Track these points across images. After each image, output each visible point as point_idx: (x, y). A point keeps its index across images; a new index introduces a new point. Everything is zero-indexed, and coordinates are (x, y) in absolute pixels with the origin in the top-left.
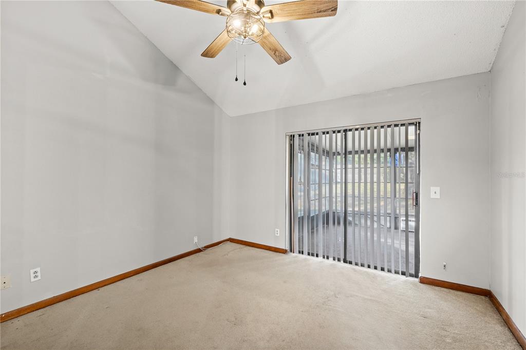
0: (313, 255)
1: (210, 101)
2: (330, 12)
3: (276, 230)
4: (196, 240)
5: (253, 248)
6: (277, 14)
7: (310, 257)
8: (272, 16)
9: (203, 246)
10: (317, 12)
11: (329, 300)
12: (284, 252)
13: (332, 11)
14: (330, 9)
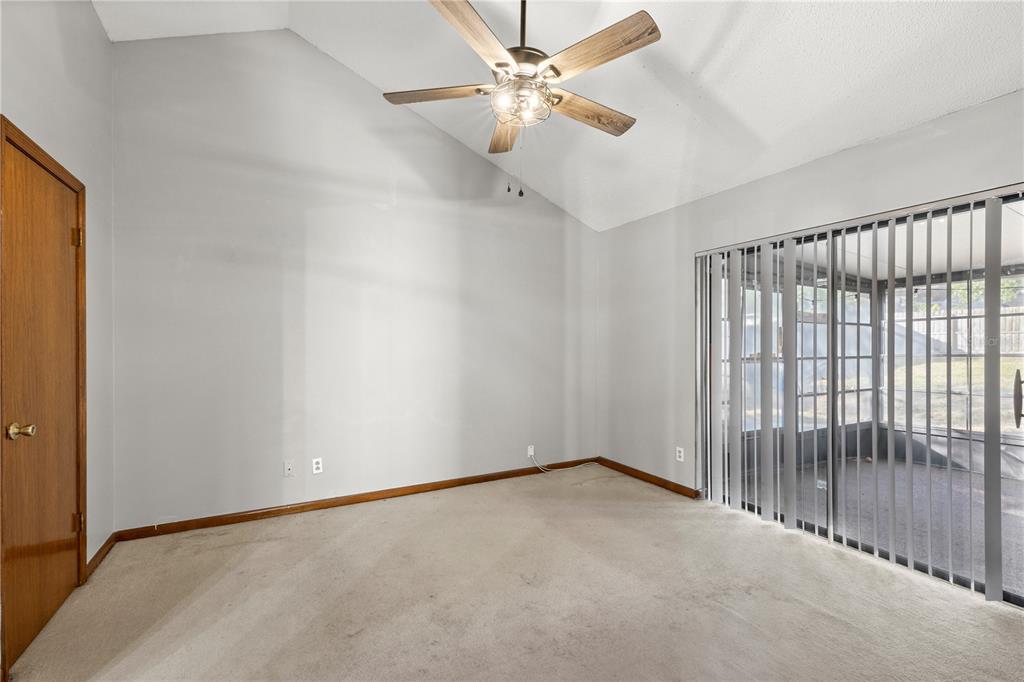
0: (751, 509)
1: (557, 211)
2: (647, 37)
3: (678, 449)
4: (531, 451)
5: (636, 480)
6: (564, 67)
7: (746, 513)
8: (558, 73)
9: (546, 464)
10: (626, 44)
11: (725, 594)
12: (694, 495)
13: (650, 34)
14: (644, 33)
